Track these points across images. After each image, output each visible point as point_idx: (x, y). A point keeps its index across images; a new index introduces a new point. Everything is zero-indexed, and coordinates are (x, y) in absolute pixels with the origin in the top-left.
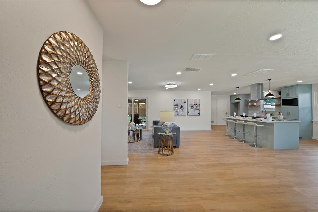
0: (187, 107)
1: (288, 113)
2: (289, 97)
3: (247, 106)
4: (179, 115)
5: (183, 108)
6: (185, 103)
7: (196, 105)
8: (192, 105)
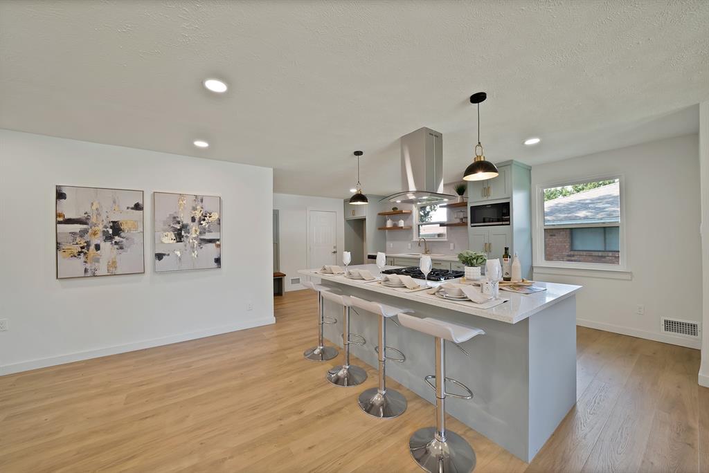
0: (148, 234)
1: (487, 245)
2: (490, 198)
3: (382, 228)
4: (94, 276)
5: (122, 234)
6: (139, 212)
7: (200, 221)
8: (179, 223)
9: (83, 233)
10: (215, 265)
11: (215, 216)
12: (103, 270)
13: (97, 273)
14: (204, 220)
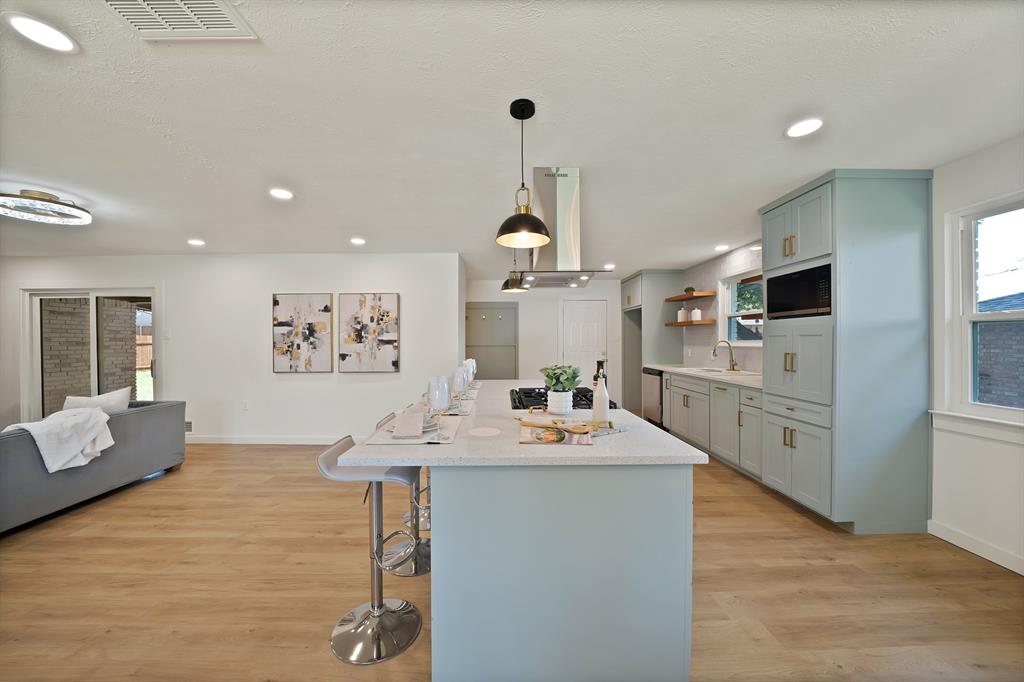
0: (336, 334)
1: (789, 357)
3: (671, 323)
4: (296, 372)
5: (316, 335)
6: (329, 314)
7: (378, 321)
8: (359, 323)
9: (290, 333)
10: (393, 368)
11: (393, 315)
12: (302, 368)
13: (298, 370)
14: (382, 320)
